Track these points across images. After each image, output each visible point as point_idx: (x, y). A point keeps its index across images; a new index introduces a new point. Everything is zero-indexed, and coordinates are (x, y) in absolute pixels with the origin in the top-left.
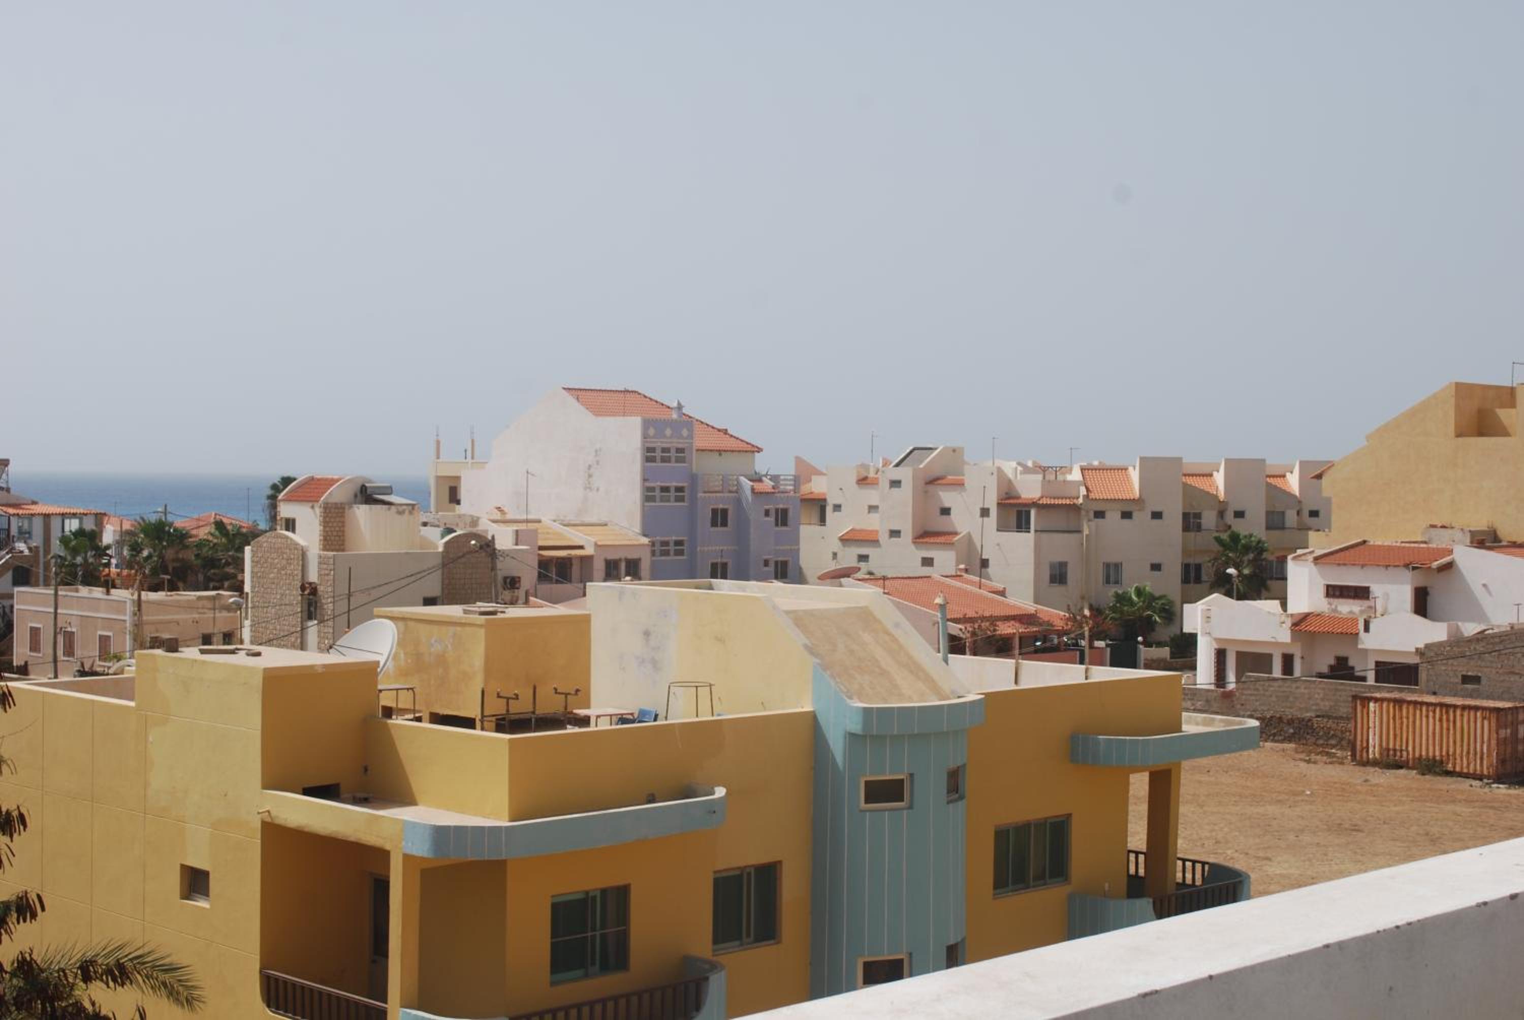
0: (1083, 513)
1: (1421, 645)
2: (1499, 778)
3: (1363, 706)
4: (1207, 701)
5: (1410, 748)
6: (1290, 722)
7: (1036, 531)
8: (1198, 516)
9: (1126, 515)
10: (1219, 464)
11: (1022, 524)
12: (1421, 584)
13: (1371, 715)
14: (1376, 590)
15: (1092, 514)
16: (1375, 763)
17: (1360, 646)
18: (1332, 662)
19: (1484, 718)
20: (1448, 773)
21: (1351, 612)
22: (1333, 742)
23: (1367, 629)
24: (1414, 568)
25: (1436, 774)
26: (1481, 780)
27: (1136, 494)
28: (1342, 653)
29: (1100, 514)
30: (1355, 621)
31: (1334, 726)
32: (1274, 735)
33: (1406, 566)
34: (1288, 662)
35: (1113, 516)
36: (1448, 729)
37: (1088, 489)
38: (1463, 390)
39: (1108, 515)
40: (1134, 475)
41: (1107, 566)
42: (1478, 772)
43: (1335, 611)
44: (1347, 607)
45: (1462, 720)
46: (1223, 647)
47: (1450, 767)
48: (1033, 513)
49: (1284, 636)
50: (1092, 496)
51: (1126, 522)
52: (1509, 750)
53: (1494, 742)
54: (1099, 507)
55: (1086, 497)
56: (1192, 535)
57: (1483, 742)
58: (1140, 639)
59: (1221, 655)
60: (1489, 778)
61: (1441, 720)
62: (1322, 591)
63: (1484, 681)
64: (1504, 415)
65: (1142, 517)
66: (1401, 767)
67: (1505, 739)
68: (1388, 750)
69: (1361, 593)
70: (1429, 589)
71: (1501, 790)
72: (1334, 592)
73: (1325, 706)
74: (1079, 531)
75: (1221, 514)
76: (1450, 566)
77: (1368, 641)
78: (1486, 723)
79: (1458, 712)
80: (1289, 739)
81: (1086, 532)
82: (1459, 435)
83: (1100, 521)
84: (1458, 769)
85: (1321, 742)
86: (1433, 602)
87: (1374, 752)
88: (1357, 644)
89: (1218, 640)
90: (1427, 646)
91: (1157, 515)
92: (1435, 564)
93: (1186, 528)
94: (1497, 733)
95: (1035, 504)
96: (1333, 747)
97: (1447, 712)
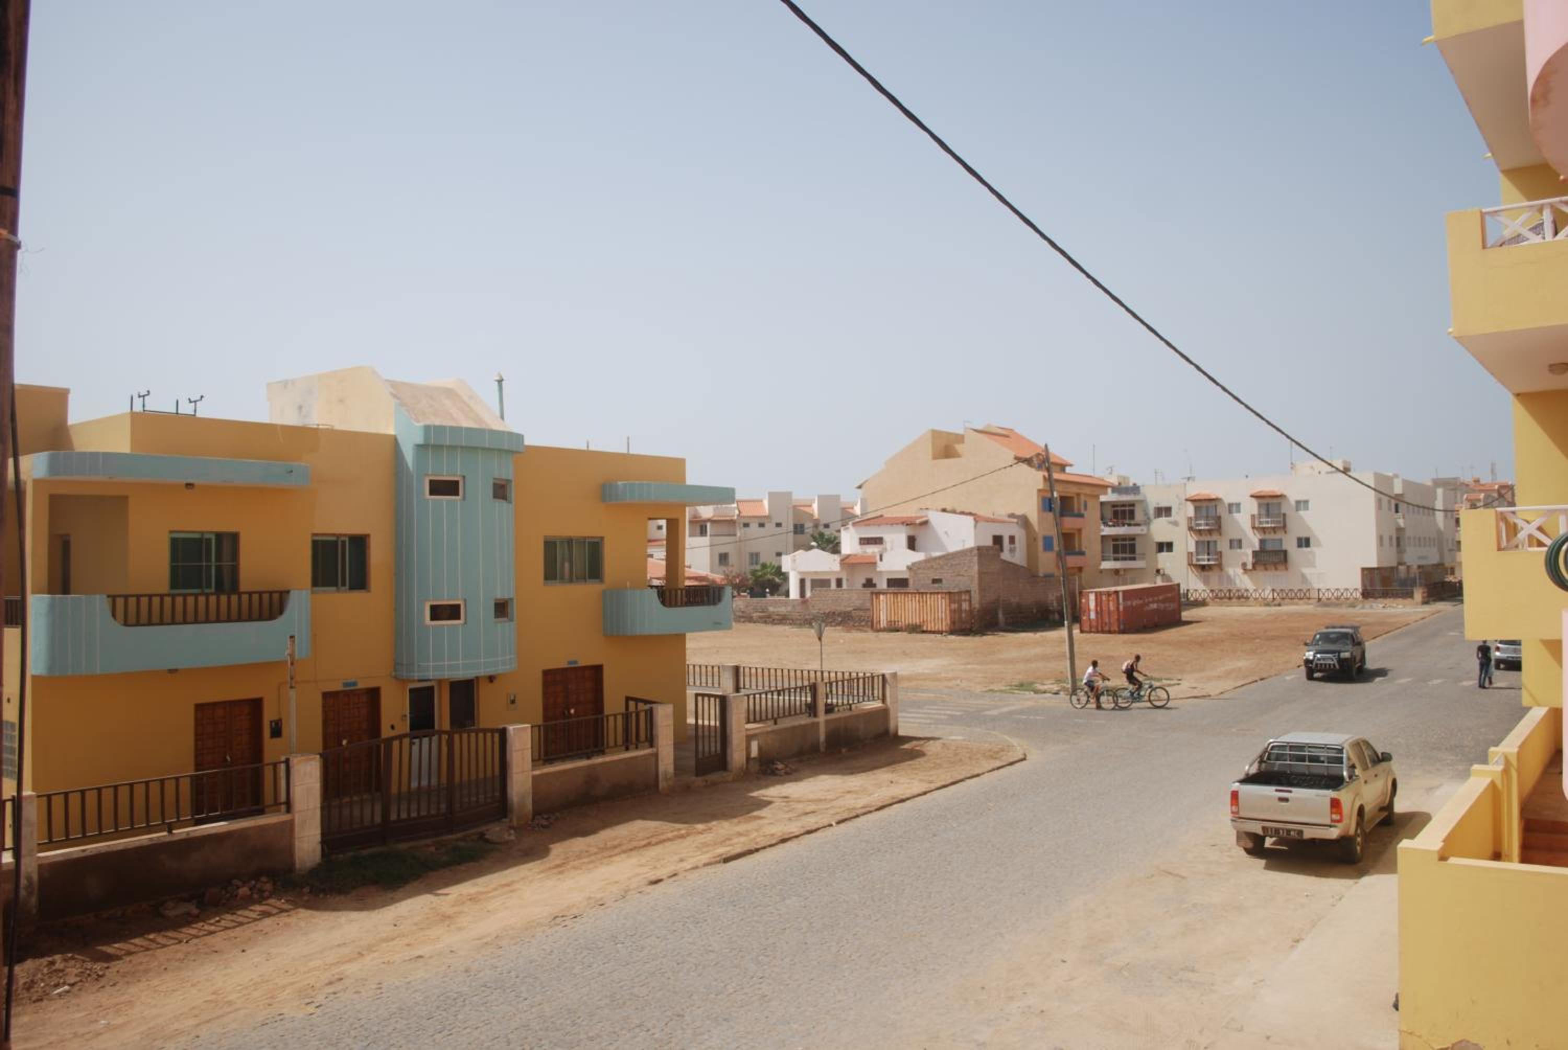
0: (737, 525)
1: (909, 564)
2: (952, 632)
3: (877, 598)
4: (794, 606)
5: (903, 620)
6: (839, 615)
7: (711, 536)
8: (802, 526)
9: (762, 525)
10: (814, 500)
11: (703, 532)
12: (912, 533)
13: (881, 602)
14: (887, 537)
15: (742, 526)
16: (884, 630)
17: (878, 569)
18: (864, 581)
19: (942, 598)
20: (924, 632)
21: (873, 553)
22: (863, 623)
23: (881, 559)
24: (907, 525)
25: (917, 632)
26: (941, 633)
27: (766, 512)
28: (869, 576)
29: (746, 525)
30: (875, 557)
31: (863, 614)
32: (831, 622)
33: (903, 523)
34: (839, 582)
35: (754, 526)
36: (923, 606)
37: (740, 512)
38: (936, 434)
39: (751, 525)
40: (766, 503)
41: (752, 555)
42: (940, 629)
43: (865, 552)
44: (872, 550)
45: (930, 600)
46: (803, 577)
47: (925, 628)
48: (708, 525)
49: (836, 567)
50: (741, 515)
51: (761, 529)
52: (957, 616)
53: (948, 612)
54: (746, 521)
55: (739, 515)
56: (799, 536)
57: (942, 612)
58: (767, 590)
59: (802, 582)
60: (946, 632)
61: (919, 602)
62: (857, 541)
63: (944, 581)
64: (959, 447)
65: (770, 527)
66: (898, 631)
67: (955, 610)
68: (891, 621)
69: (878, 541)
70: (916, 537)
71: (953, 637)
72: (865, 541)
73: (858, 603)
74: (735, 535)
75: (816, 526)
76: (925, 523)
77: (882, 567)
78: (943, 601)
79: (928, 596)
80: (839, 624)
81: (738, 534)
82: (935, 457)
83: (746, 529)
84: (929, 629)
85: (856, 624)
86: (918, 543)
87: (883, 624)
88: (875, 569)
89: (800, 573)
90: (914, 564)
91: (779, 525)
92: (918, 521)
93: (795, 532)
94: (950, 606)
95: (709, 520)
96: (863, 626)
97: (922, 597)
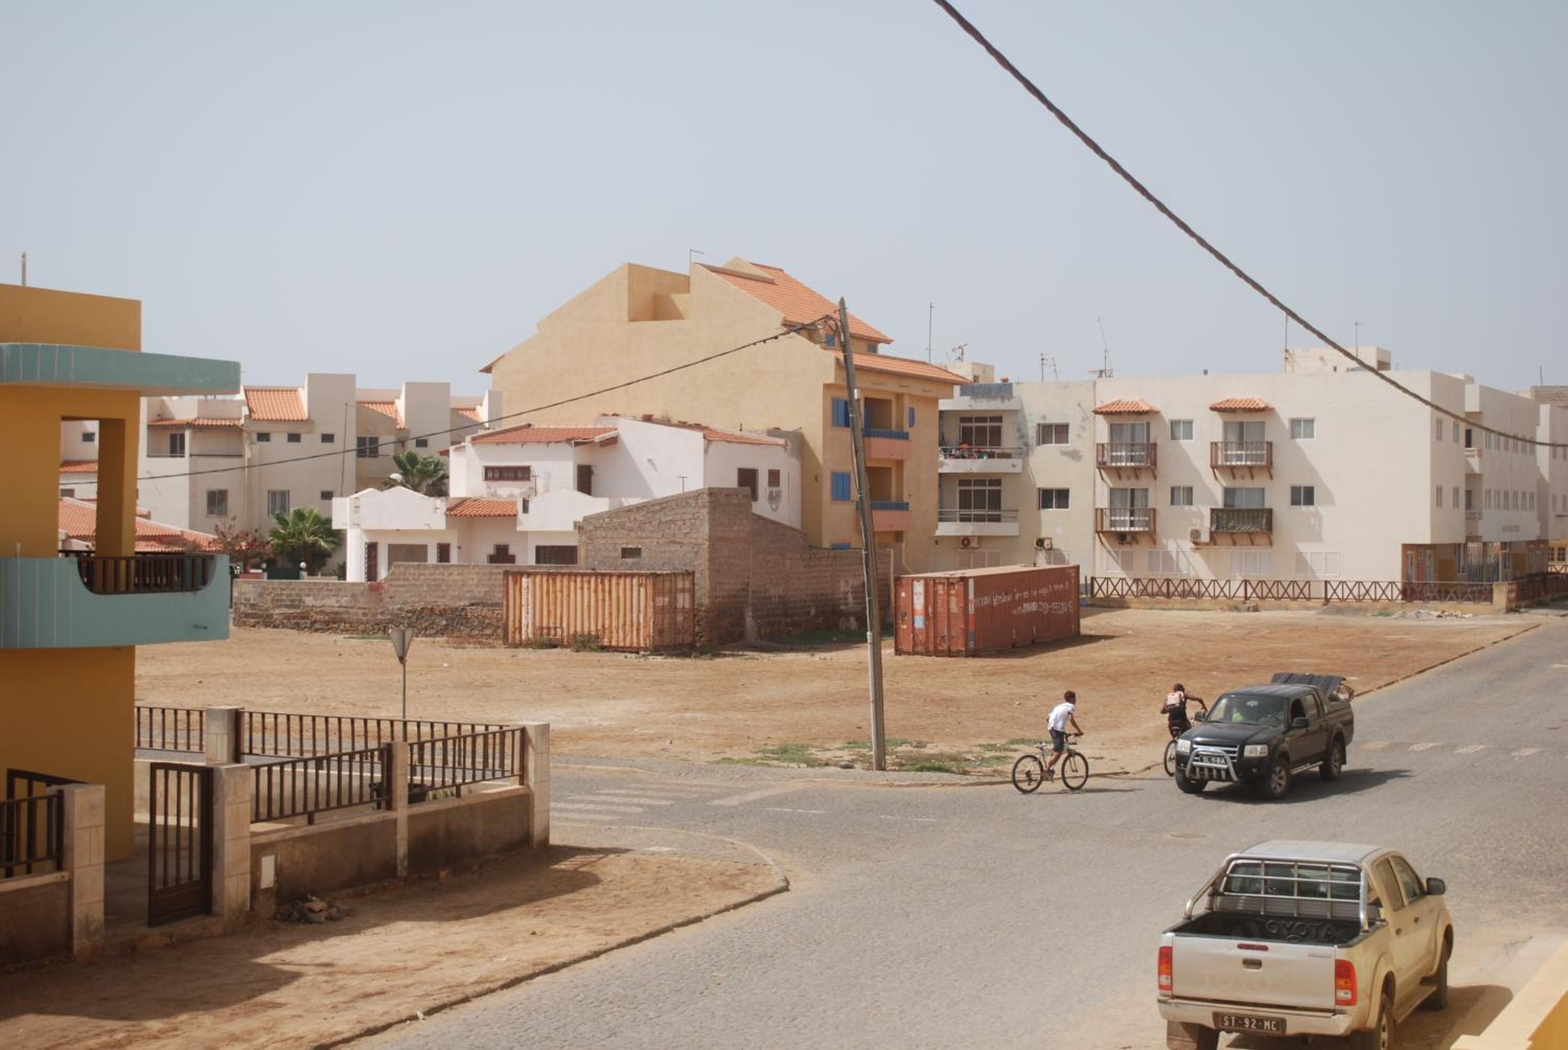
0: (245, 435)
1: (580, 519)
2: (657, 650)
3: (515, 583)
4: (353, 596)
5: (565, 626)
6: (442, 613)
7: (191, 455)
8: (374, 441)
9: (294, 438)
10: (400, 392)
11: (176, 449)
12: (584, 461)
13: (524, 592)
14: (537, 468)
15: (255, 437)
16: (528, 644)
17: (519, 529)
18: (491, 551)
19: (640, 585)
20: (604, 649)
21: (511, 495)
22: (488, 631)
23: (526, 509)
24: (577, 444)
25: (592, 650)
26: (637, 653)
27: (304, 412)
28: (502, 541)
29: (264, 437)
30: (514, 504)
31: (489, 614)
32: (426, 628)
33: (568, 441)
34: (444, 552)
35: (279, 439)
36: (604, 600)
37: (251, 410)
38: (636, 273)
39: (272, 437)
40: (303, 394)
41: (273, 494)
42: (635, 645)
43: (494, 494)
44: (508, 490)
45: (618, 588)
46: (373, 540)
47: (606, 642)
48: (188, 434)
49: (439, 522)
50: (255, 416)
51: (294, 445)
52: (666, 621)
53: (650, 611)
54: (263, 429)
55: (249, 417)
56: (367, 461)
57: (639, 611)
58: (303, 565)
59: (372, 549)
60: (646, 649)
61: (596, 591)
62: (480, 473)
63: (644, 554)
64: (678, 299)
65: (312, 442)
66: (555, 646)
67: (663, 608)
68: (542, 628)
69: (521, 474)
70: (593, 469)
71: (659, 659)
72: (495, 474)
73: (479, 592)
74: (241, 456)
75: (402, 442)
76: (613, 441)
77: (526, 523)
78: (642, 589)
79: (614, 581)
80: (441, 632)
81: (248, 455)
82: (633, 319)
83: (264, 443)
84: (614, 643)
85: (475, 632)
86: (596, 481)
87: (527, 632)
88: (516, 527)
89: (368, 532)
90: (586, 519)
91: (328, 438)
92: (597, 439)
93: (361, 453)
94: (654, 600)
95: (189, 425)
96: (489, 636)
97: (603, 583)
